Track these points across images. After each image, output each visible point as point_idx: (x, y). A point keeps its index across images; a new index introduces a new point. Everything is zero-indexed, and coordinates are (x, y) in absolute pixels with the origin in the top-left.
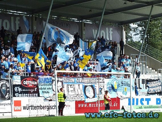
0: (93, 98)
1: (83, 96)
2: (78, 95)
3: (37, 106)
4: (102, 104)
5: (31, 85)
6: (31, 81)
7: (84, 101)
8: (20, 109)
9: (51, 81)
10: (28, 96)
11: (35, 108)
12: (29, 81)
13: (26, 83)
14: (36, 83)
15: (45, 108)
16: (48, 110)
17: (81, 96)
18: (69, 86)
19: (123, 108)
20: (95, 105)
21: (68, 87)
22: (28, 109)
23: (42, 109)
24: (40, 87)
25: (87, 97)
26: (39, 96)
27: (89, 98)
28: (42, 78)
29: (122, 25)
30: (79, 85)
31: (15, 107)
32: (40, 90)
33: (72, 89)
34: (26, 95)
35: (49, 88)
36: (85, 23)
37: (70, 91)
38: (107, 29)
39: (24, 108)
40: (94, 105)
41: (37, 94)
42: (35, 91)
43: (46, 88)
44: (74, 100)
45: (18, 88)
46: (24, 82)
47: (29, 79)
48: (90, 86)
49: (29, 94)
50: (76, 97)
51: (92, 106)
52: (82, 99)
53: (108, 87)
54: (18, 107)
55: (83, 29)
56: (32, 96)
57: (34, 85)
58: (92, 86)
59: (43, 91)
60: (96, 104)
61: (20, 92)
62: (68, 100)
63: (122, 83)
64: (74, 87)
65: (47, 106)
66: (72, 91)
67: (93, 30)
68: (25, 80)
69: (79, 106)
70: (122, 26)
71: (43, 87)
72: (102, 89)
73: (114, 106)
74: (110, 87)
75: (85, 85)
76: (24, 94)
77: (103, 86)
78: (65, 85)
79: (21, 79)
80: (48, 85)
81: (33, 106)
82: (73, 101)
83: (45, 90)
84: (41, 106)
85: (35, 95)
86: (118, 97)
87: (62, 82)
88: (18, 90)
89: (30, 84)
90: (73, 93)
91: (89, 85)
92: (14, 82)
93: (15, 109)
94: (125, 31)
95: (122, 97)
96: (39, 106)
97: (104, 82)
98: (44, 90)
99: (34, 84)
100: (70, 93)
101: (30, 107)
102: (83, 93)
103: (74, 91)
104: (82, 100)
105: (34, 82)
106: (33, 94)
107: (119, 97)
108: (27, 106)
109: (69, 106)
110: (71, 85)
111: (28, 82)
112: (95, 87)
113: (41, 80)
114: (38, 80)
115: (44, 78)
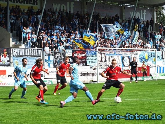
1: (121, 65)
3: (84, 73)
5: (80, 57)
6: (80, 53)
9: (96, 53)
11: (83, 75)
13: (76, 55)
14: (84, 55)
15: (91, 75)
17: (119, 65)
18: (110, 57)
19: (151, 75)
23: (88, 75)
24: (87, 58)
25: (124, 66)
26: (86, 65)
27: (126, 66)
28: (89, 51)
29: (154, 7)
30: (118, 56)
31: (67, 74)
32: (87, 61)
35: (95, 59)
36: (124, 7)
41: (85, 64)
42: (83, 61)
43: (93, 59)
45: (70, 59)
46: (75, 54)
48: (127, 57)
53: (140, 58)
55: (123, 11)
56: (81, 65)
57: (83, 57)
58: (128, 57)
61: (71, 62)
63: (152, 55)
64: (114, 58)
65: (93, 73)
68: (76, 53)
71: (90, 58)
75: (123, 56)
77: (136, 57)
78: (107, 57)
79: (72, 52)
80: (94, 56)
81: (81, 73)
83: (92, 61)
84: (88, 73)
85: (84, 65)
87: (105, 54)
88: (70, 60)
89: (79, 56)
91: (126, 56)
92: (67, 55)
93: (67, 76)
95: (151, 65)
96: (86, 73)
97: (137, 54)
98: (90, 61)
99: (83, 56)
102: (121, 62)
105: (82, 54)
106: (82, 64)
107: (149, 66)
110: (112, 57)
111: (78, 54)
112: (131, 58)
113: (88, 53)
114: (86, 53)
115: (91, 52)
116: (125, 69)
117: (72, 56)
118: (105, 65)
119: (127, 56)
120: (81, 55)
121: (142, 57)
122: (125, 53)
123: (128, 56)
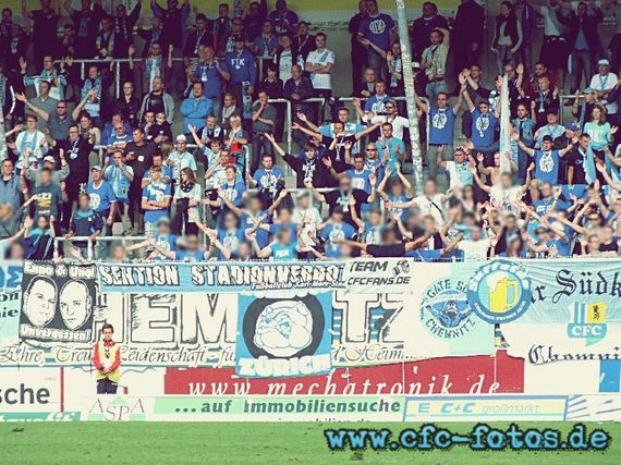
1: (225, 345)
2: (193, 342)
7: (232, 370)
9: (20, 280)
17: (215, 346)
18: (142, 304)
20: (319, 391)
21: (133, 307)
27: (271, 357)
30: (213, 298)
37: (144, 325)
40: (303, 391)
44: (160, 363)
48: (296, 299)
50: (176, 348)
51: (288, 391)
52: (216, 361)
60: (322, 385)
63: (565, 282)
64: (172, 305)
66: (153, 325)
75: (260, 295)
82: (149, 367)
86: (501, 353)
87: (91, 282)
102: (234, 333)
103: (169, 324)
104: (214, 365)
110: (151, 298)
116: (265, 374)
119: (302, 293)
123: (313, 292)
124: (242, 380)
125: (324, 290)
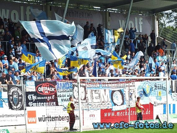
0: (122, 105)
1: (109, 103)
2: (104, 102)
3: (55, 117)
4: (132, 113)
5: (47, 92)
6: (48, 87)
7: (111, 109)
8: (35, 121)
9: (72, 86)
10: (44, 105)
11: (53, 120)
12: (46, 87)
13: (41, 89)
14: (53, 89)
15: (64, 119)
16: (68, 121)
18: (93, 92)
19: (157, 118)
20: (124, 114)
21: (92, 93)
22: (44, 120)
23: (61, 120)
24: (58, 94)
25: (115, 104)
26: (57, 104)
27: (118, 105)
28: (61, 84)
29: (154, 13)
30: (105, 90)
31: (29, 118)
32: (58, 98)
33: (97, 95)
34: (42, 104)
35: (69, 95)
36: (110, 13)
37: (95, 98)
38: (136, 18)
39: (40, 120)
40: (122, 114)
42: (52, 99)
43: (66, 95)
44: (100, 108)
45: (32, 96)
46: (39, 88)
47: (45, 85)
48: (118, 91)
49: (45, 103)
50: (102, 104)
51: (120, 114)
52: (109, 107)
53: (139, 91)
54: (32, 118)
55: (108, 20)
56: (49, 105)
57: (51, 92)
58: (120, 91)
59: (62, 99)
60: (125, 112)
61: (34, 100)
62: (91, 108)
63: (156, 86)
64: (99, 93)
65: (67, 117)
66: (96, 98)
67: (120, 21)
68: (41, 86)
69: (106, 115)
70: (154, 15)
71: (62, 94)
72: (132, 94)
73: (147, 114)
74: (141, 91)
75: (113, 90)
76: (40, 103)
77: (133, 90)
78: (89, 91)
79: (35, 86)
80: (68, 91)
81: (50, 117)
82: (98, 109)
83: (65, 98)
84: (60, 117)
85: (53, 104)
86: (150, 103)
87: (85, 87)
88: (32, 98)
89: (45, 91)
90: (99, 100)
91: (117, 89)
92: (27, 89)
93: (29, 121)
94: (157, 20)
95: (156, 103)
96: (58, 117)
97: (134, 86)
99: (51, 90)
100: (95, 100)
101: (46, 118)
102: (110, 100)
103: (99, 98)
104: (108, 108)
105: (51, 88)
106: (50, 103)
107: (153, 103)
108: (44, 117)
109: (93, 116)
110: (95, 91)
112: (124, 92)
113: (59, 86)
114: (56, 86)
115: (63, 84)
116: (117, 110)
117: (35, 90)
118: (86, 104)
119: (119, 89)
120: (48, 89)
121: (142, 90)
122: (116, 84)
124: (113, 112)
125: (122, 89)
